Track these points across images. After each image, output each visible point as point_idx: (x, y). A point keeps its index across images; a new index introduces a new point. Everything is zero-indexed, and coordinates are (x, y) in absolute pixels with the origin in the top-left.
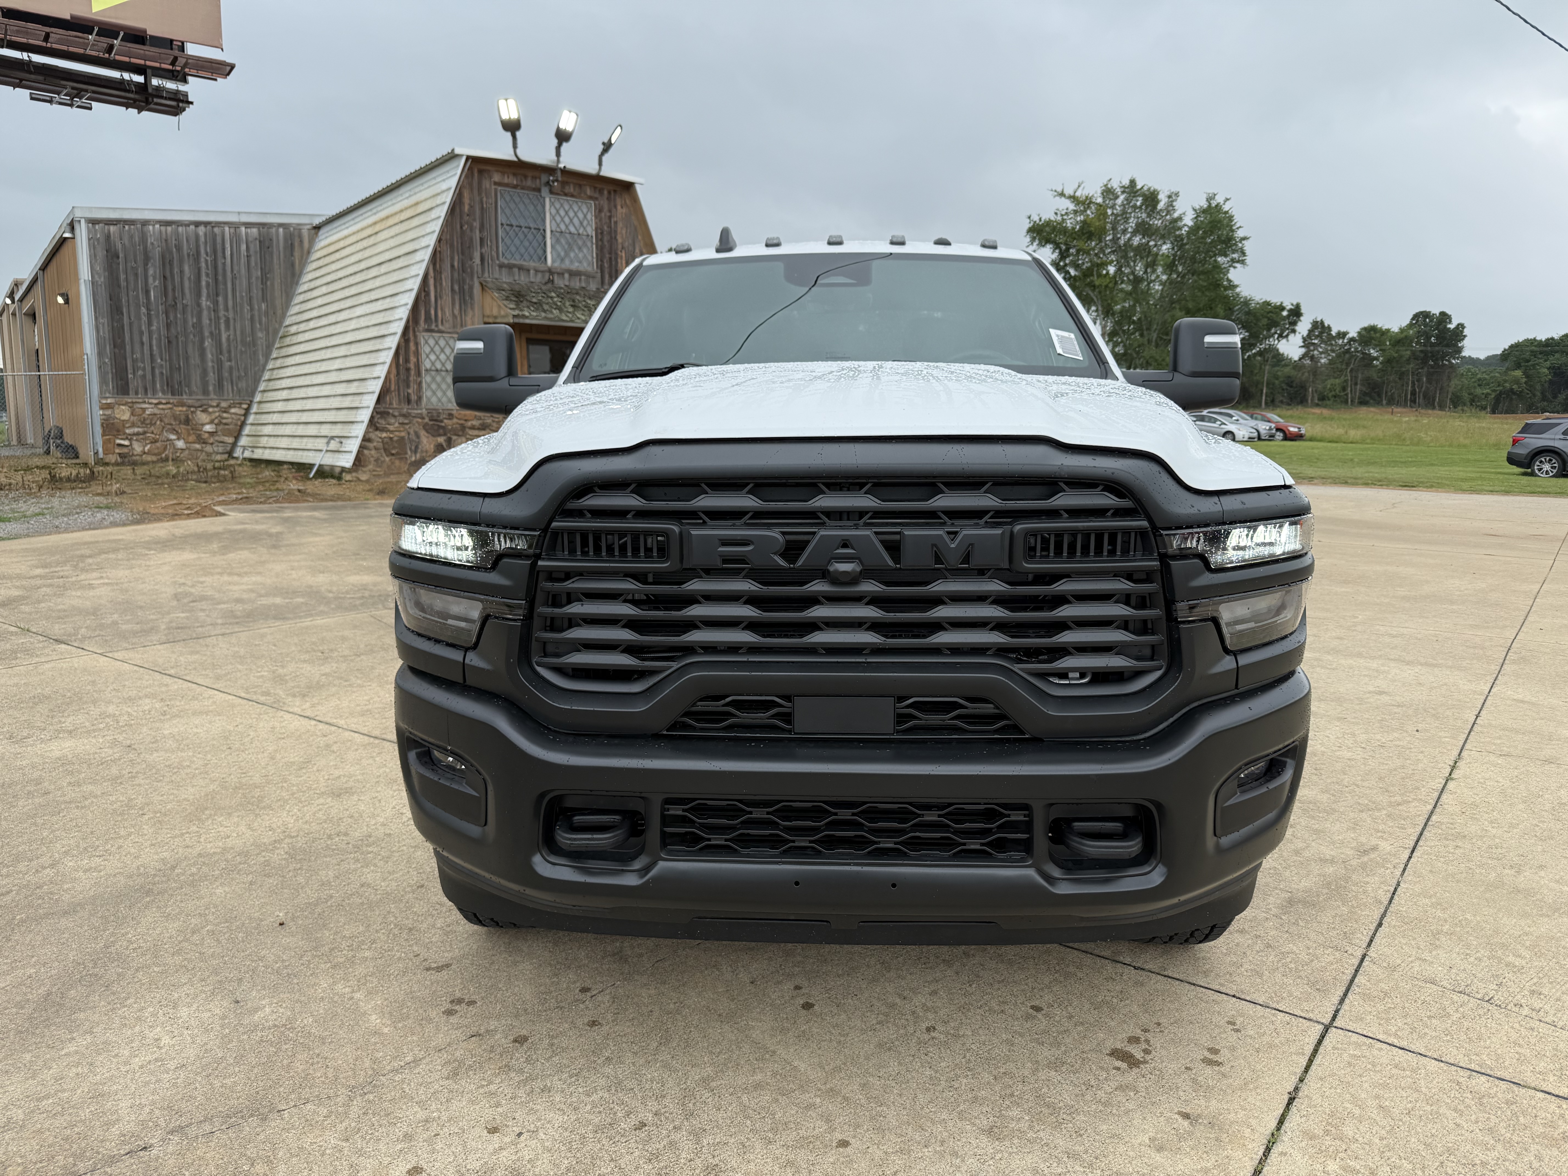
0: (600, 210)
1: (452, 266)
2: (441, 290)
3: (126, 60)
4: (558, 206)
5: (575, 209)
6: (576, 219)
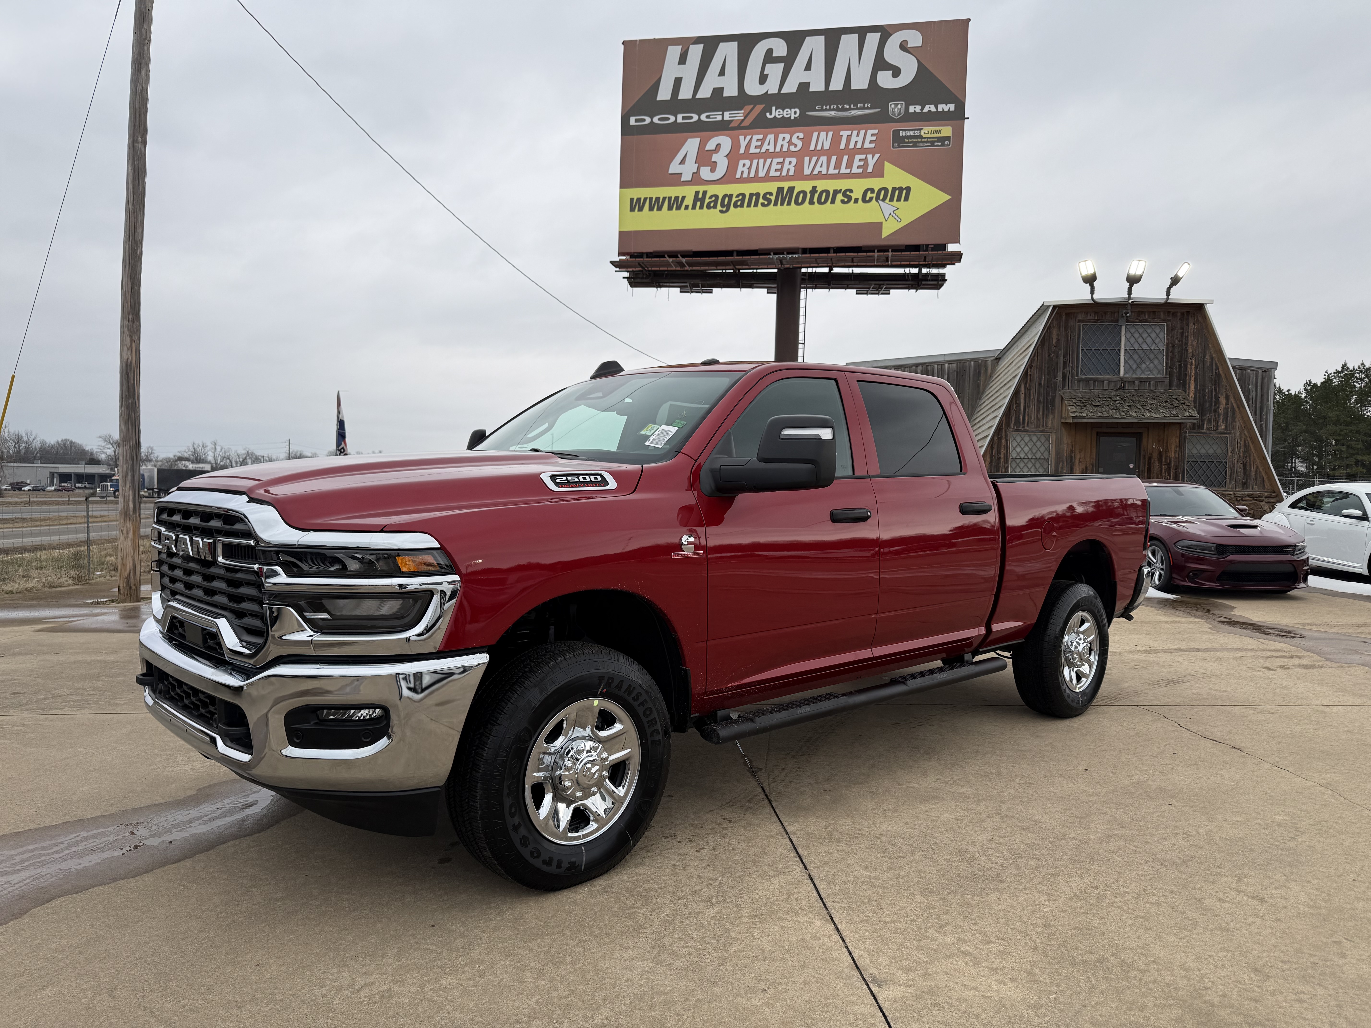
0: (1171, 330)
1: (1040, 384)
2: (1029, 402)
3: (899, 263)
4: (1133, 330)
5: (1149, 331)
6: (1149, 338)
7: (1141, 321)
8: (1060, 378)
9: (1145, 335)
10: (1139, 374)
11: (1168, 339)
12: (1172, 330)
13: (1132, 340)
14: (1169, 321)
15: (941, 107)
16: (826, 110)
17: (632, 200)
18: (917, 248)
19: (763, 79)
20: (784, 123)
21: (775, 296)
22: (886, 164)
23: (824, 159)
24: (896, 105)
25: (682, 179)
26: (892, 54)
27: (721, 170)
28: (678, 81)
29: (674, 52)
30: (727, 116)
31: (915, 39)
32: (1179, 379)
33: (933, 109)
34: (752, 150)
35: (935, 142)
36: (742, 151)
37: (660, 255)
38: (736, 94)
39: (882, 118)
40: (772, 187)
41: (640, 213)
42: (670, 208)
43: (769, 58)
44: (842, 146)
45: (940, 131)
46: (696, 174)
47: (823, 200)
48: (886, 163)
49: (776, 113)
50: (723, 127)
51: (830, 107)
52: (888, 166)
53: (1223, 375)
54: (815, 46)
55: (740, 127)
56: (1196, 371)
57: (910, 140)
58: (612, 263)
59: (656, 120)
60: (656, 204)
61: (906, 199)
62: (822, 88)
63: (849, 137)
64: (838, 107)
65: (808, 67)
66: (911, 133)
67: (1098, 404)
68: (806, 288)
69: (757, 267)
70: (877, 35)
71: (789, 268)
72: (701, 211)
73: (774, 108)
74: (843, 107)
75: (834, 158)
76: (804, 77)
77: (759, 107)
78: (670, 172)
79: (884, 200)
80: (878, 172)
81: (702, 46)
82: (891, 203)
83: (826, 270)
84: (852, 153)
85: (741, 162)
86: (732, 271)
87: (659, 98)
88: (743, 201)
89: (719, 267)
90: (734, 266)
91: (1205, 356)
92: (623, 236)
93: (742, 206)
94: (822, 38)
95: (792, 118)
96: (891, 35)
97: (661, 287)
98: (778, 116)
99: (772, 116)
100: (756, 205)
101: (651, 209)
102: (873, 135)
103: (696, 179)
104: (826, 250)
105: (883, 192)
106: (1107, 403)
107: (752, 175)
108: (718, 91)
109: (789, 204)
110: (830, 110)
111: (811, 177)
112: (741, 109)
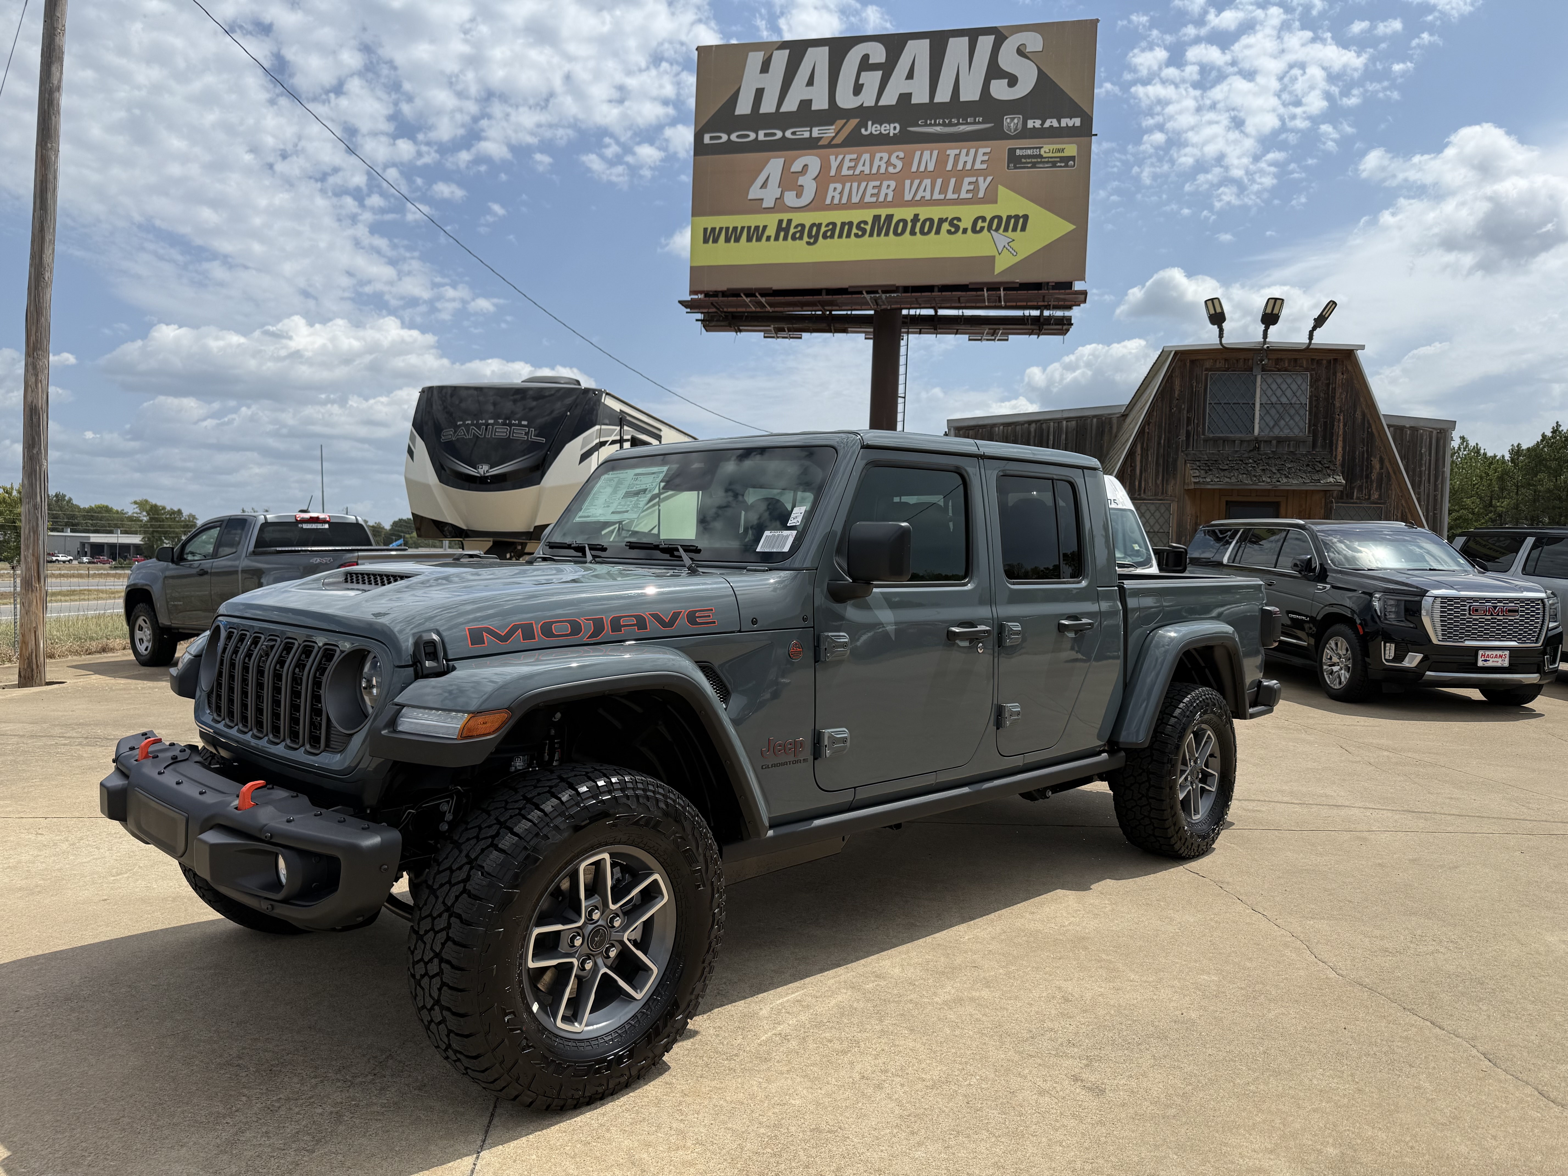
0: (1314, 381)
1: (1159, 443)
2: (1147, 462)
3: (1014, 304)
4: (1270, 381)
5: (1289, 381)
6: (1289, 390)
7: (1279, 370)
8: (1183, 437)
9: (1284, 386)
10: (1276, 432)
11: (1311, 392)
12: (1317, 380)
13: (1269, 392)
14: (1313, 370)
15: (1065, 122)
16: (931, 125)
17: (705, 230)
18: (1038, 286)
19: (858, 89)
20: (882, 140)
21: (871, 342)
22: (1001, 189)
23: (927, 182)
24: (1012, 119)
25: (764, 206)
26: (1008, 60)
27: (808, 195)
28: (759, 93)
29: (755, 59)
30: (816, 132)
31: (1034, 42)
32: (1324, 439)
33: (1055, 123)
34: (845, 172)
35: (1056, 162)
36: (833, 173)
37: (735, 293)
38: (826, 106)
39: (997, 134)
40: (868, 215)
41: (715, 245)
42: (749, 239)
43: (865, 65)
44: (949, 167)
45: (1063, 150)
46: (780, 199)
47: (926, 230)
48: (1000, 187)
49: (873, 129)
50: (811, 144)
51: (935, 122)
52: (1002, 191)
53: (1376, 434)
54: (918, 51)
55: (830, 146)
56: (1344, 428)
57: (1028, 160)
58: (680, 302)
59: (733, 137)
60: (733, 235)
61: (1023, 229)
62: (926, 100)
63: (957, 156)
64: (944, 122)
65: (910, 76)
66: (1029, 152)
67: (1226, 467)
68: (908, 333)
69: (849, 308)
70: (992, 38)
71: (886, 310)
72: (785, 242)
73: (870, 123)
74: (950, 121)
75: (939, 181)
76: (906, 87)
77: (854, 122)
78: (750, 197)
79: (997, 230)
80: (991, 198)
81: (787, 51)
82: (1005, 234)
83: (931, 312)
84: (961, 175)
85: (832, 186)
86: (820, 313)
87: (737, 112)
88: (833, 231)
89: (805, 308)
90: (823, 306)
91: (1355, 412)
92: (695, 271)
93: (832, 237)
94: (926, 43)
95: (891, 134)
96: (1007, 38)
97: (740, 331)
98: (874, 133)
99: (868, 132)
100: (848, 236)
101: (727, 240)
102: (984, 154)
103: (779, 205)
104: (930, 288)
105: (996, 221)
106: (1236, 467)
107: (844, 201)
108: (805, 104)
109: (887, 234)
110: (935, 125)
111: (912, 203)
112: (832, 125)
